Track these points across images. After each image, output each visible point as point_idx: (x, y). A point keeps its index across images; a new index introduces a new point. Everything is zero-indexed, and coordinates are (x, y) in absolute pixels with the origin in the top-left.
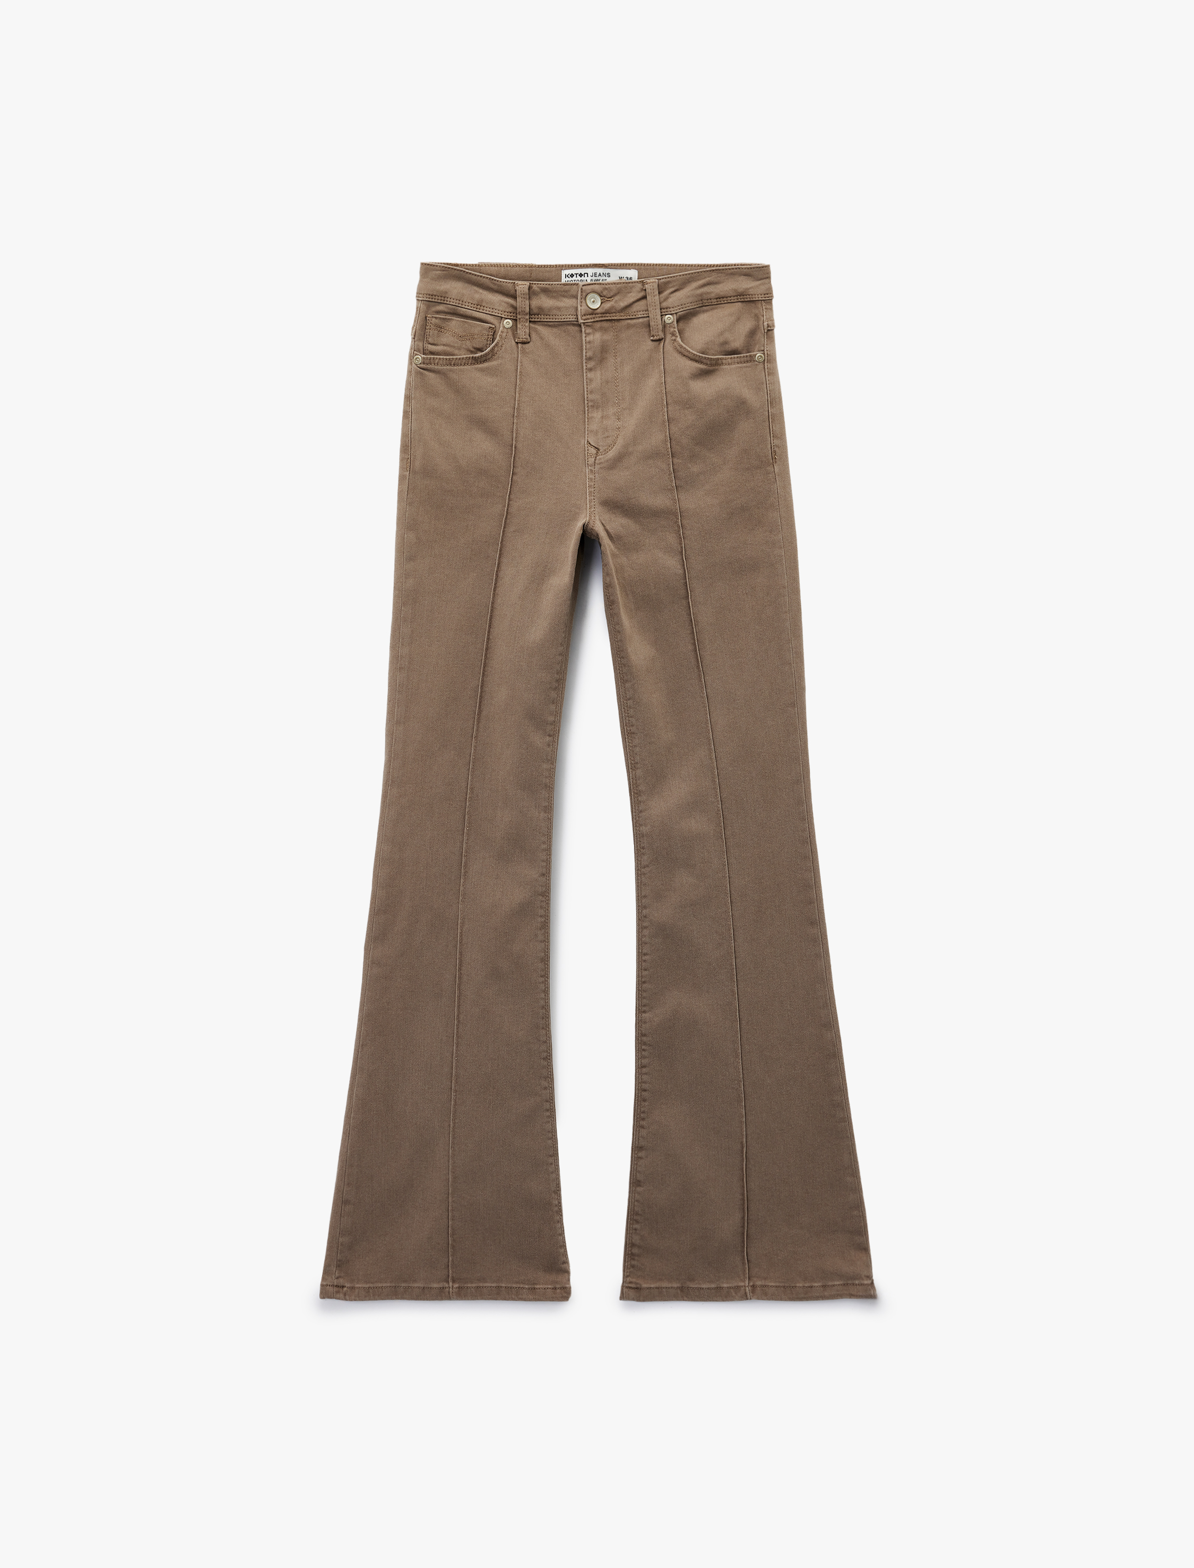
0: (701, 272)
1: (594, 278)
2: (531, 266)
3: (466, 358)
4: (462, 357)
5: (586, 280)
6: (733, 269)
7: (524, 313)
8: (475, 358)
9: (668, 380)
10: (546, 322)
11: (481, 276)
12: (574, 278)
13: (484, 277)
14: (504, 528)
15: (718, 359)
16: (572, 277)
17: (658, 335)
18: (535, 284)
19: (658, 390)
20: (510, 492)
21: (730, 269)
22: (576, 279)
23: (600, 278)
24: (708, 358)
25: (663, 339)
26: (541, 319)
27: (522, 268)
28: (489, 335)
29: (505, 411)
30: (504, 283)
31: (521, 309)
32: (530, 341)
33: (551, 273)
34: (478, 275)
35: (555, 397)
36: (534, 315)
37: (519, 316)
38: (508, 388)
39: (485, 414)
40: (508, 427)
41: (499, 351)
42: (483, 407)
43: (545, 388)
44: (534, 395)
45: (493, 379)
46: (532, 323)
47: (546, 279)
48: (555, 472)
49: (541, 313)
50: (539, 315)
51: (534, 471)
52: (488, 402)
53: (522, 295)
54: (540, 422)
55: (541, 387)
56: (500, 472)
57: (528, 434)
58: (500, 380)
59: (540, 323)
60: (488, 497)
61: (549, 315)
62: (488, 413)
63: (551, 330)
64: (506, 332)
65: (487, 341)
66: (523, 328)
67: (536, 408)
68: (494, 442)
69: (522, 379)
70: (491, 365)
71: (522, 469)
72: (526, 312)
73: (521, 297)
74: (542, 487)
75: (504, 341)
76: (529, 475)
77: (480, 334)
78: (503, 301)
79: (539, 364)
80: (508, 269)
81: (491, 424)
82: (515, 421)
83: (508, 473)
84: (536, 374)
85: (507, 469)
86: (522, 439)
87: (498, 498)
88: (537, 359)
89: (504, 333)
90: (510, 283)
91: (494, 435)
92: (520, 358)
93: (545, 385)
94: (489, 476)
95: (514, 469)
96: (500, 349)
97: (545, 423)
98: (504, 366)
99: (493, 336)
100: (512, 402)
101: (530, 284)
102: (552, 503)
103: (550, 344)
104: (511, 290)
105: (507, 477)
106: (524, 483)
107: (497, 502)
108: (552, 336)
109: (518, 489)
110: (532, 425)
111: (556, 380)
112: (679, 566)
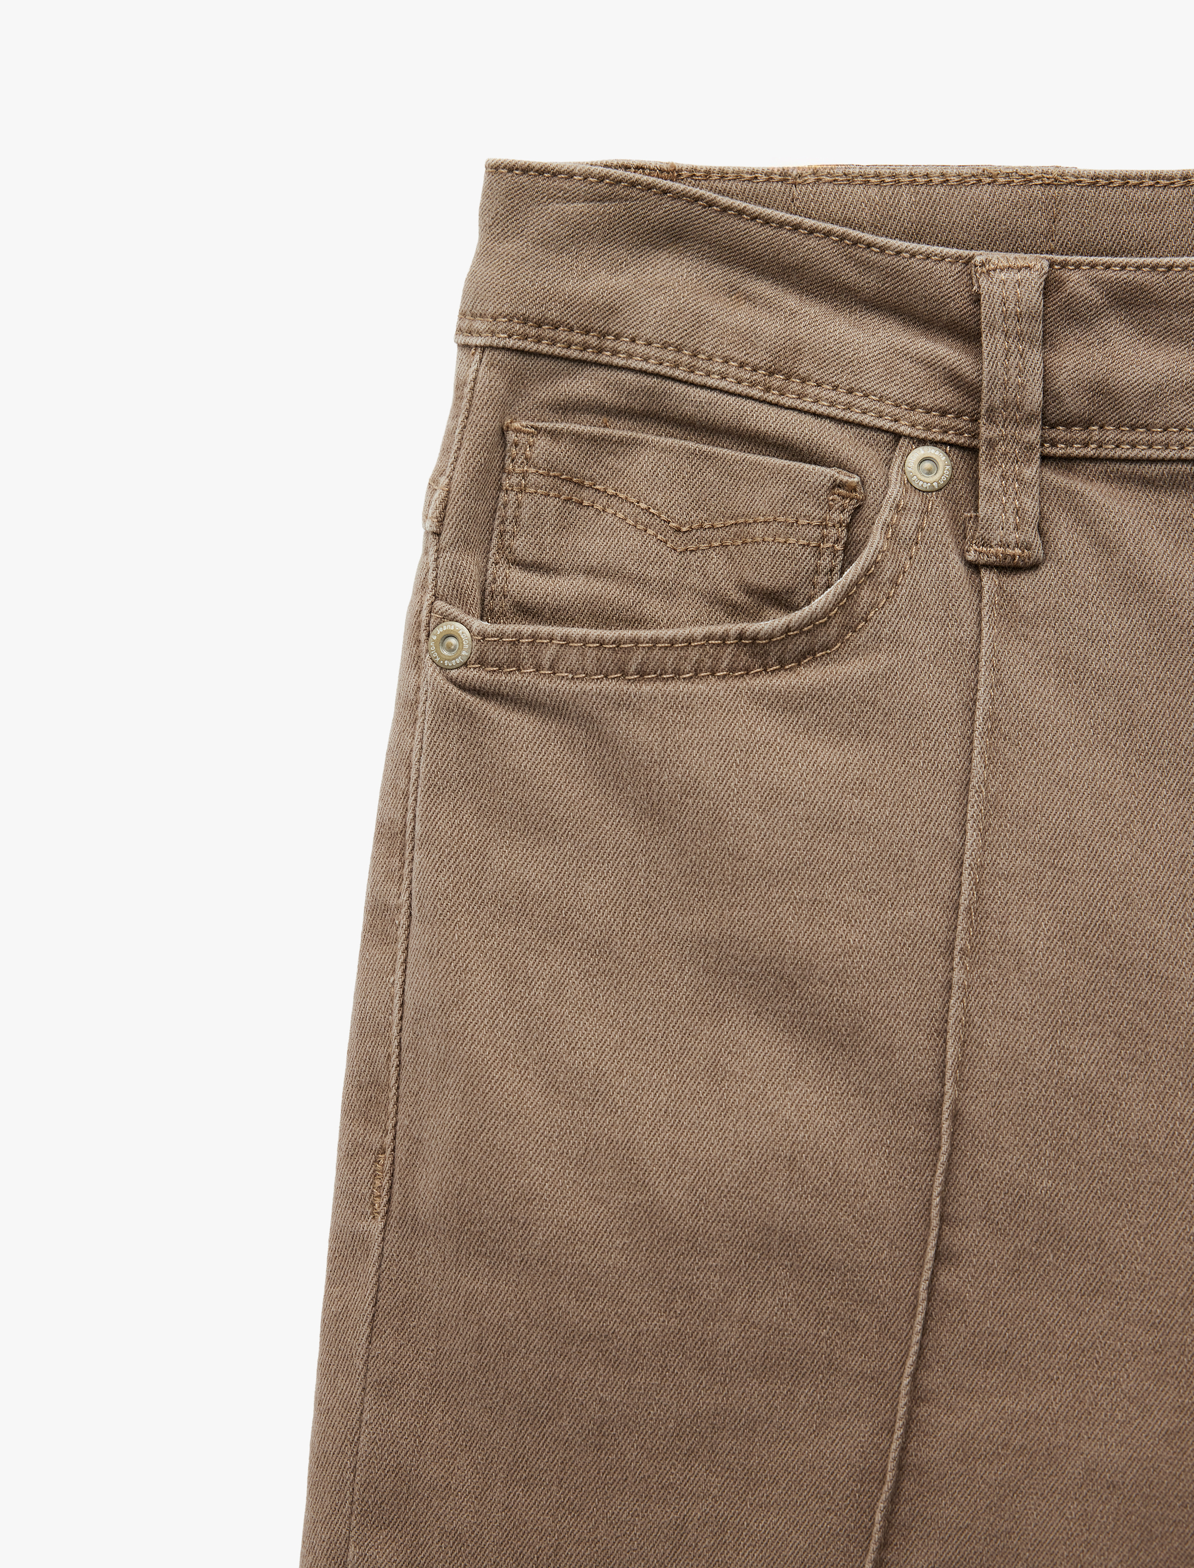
3: (708, 638)
4: (682, 632)
7: (1014, 413)
8: (755, 638)
10: (1127, 460)
11: (796, 227)
13: (811, 231)
14: (884, 1545)
18: (1078, 266)
20: (920, 1355)
26: (1107, 446)
27: (1010, 190)
28: (826, 527)
29: (906, 921)
30: (910, 258)
31: (998, 395)
32: (1041, 558)
33: (1160, 217)
34: (783, 219)
35: (1175, 854)
36: (1068, 426)
37: (986, 431)
38: (925, 800)
39: (797, 934)
40: (922, 1006)
41: (883, 607)
42: (786, 899)
43: (1120, 802)
44: (1059, 839)
45: (843, 750)
46: (1055, 468)
47: (1132, 246)
48: (1173, 1259)
49: (1109, 413)
50: (1097, 424)
51: (1052, 1251)
52: (812, 875)
53: (1009, 322)
54: (1093, 987)
55: (1100, 798)
56: (866, 1247)
57: (1028, 1046)
58: (883, 758)
59: (1100, 469)
60: (797, 1377)
61: (1148, 428)
62: (817, 929)
63: (1155, 506)
64: (916, 511)
65: (820, 553)
66: (1009, 493)
67: (1069, 909)
68: (841, 1083)
69: (998, 757)
70: (839, 680)
71: (987, 1234)
72: (1026, 407)
73: (1003, 331)
74: (1096, 1336)
75: (910, 558)
76: (1025, 1270)
77: (782, 519)
78: (908, 353)
79: (1088, 675)
80: (934, 197)
81: (830, 991)
82: (957, 975)
83: (910, 1256)
84: (1072, 728)
85: (902, 1229)
86: (995, 1073)
87: (854, 1377)
88: (1081, 650)
89: (909, 516)
90: (943, 259)
91: (844, 1050)
92: (988, 644)
93: (1119, 786)
94: (808, 1270)
95: (944, 1233)
96: (888, 598)
97: (1119, 989)
98: (906, 685)
99: (848, 531)
100: (943, 875)
101: (1051, 265)
102: (1154, 1430)
103: (1150, 573)
104: (951, 294)
105: (904, 1273)
106: (999, 1308)
107: (845, 1398)
108: (1161, 536)
109: (962, 1338)
110: (1051, 1001)
111: (1180, 765)
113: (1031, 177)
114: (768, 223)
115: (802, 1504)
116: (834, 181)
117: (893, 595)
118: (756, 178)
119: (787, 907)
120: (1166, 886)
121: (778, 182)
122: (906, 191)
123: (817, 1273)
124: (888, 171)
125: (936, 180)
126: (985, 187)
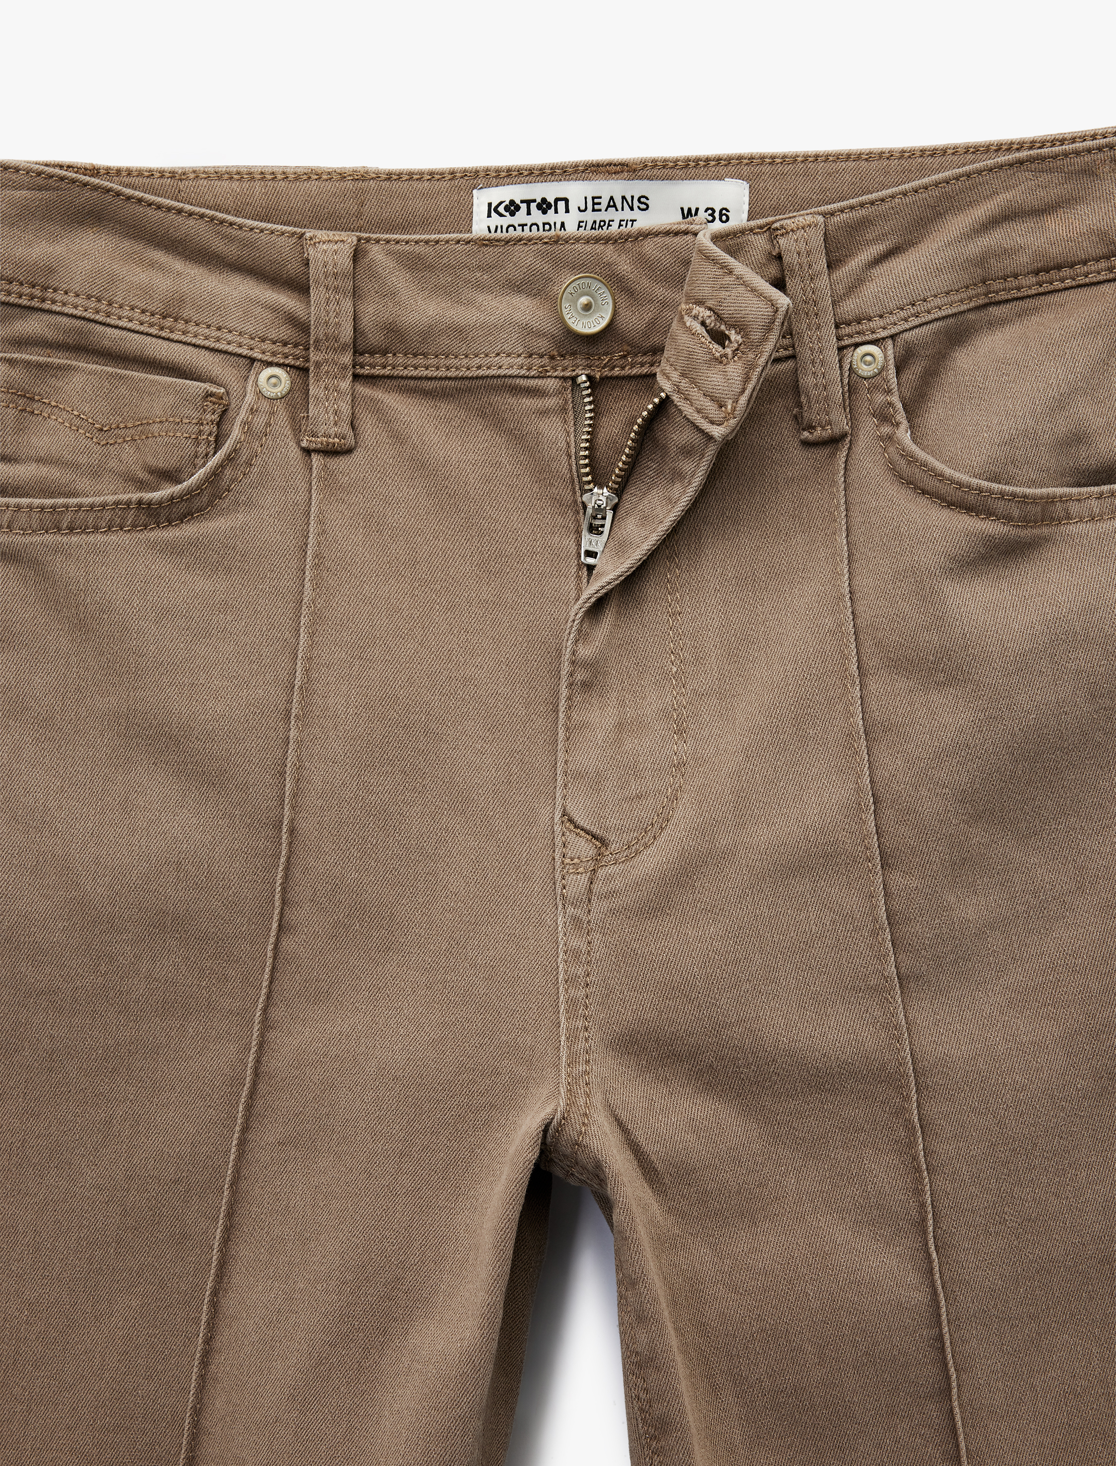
0: (979, 173)
1: (590, 217)
2: (361, 177)
3: (117, 503)
4: (98, 500)
5: (563, 225)
7: (332, 342)
8: (149, 504)
9: (864, 582)
10: (412, 378)
11: (180, 211)
12: (521, 216)
13: (191, 214)
14: (245, 1129)
15: (1051, 500)
16: (512, 214)
17: (829, 423)
18: (378, 241)
19: (829, 622)
20: (269, 996)
22: (529, 220)
23: (611, 214)
24: (1014, 495)
25: (844, 436)
26: (399, 368)
27: (331, 184)
28: (202, 424)
29: (257, 696)
30: (260, 233)
31: (322, 331)
32: (353, 445)
33: (435, 201)
34: (170, 205)
35: (444, 649)
36: (373, 353)
37: (314, 356)
38: (270, 614)
39: (180, 707)
40: (268, 756)
41: (240, 481)
42: (173, 683)
43: (407, 614)
44: (364, 639)
45: (213, 581)
46: (363, 383)
47: (416, 222)
48: (440, 924)
49: (399, 344)
50: (391, 352)
51: (358, 922)
52: (191, 667)
53: (329, 279)
54: (387, 740)
55: (393, 611)
56: (231, 923)
57: (342, 781)
58: (241, 585)
59: (395, 384)
60: (187, 1015)
61: (425, 355)
62: (194, 703)
63: (433, 410)
64: (265, 412)
65: (198, 443)
66: (330, 399)
67: (371, 687)
68: (213, 810)
69: (322, 583)
70: (209, 532)
71: (314, 911)
72: (341, 340)
73: (325, 285)
74: (388, 979)
75: (261, 446)
76: (340, 935)
77: (172, 419)
78: (259, 302)
79: (386, 527)
80: (278, 189)
81: (204, 746)
82: (292, 734)
83: (263, 928)
84: (375, 563)
85: (256, 910)
86: (319, 800)
87: (225, 1014)
88: (381, 509)
89: (260, 416)
90: (283, 234)
91: (214, 787)
92: (316, 505)
93: (406, 603)
94: (192, 940)
95: (285, 912)
96: (244, 475)
97: (405, 742)
98: (257, 535)
99: (218, 427)
100: (283, 665)
101: (359, 240)
102: (425, 1039)
103: (428, 456)
104: (289, 259)
105: (258, 940)
106: (323, 962)
107: (220, 1028)
108: (436, 430)
109: (298, 983)
110: (358, 750)
111: (449, 589)
112: (913, 1278)
113: (345, 175)
114: (160, 208)
115: (191, 1103)
116: (208, 177)
117: (248, 473)
118: (153, 175)
119: (174, 688)
120: (438, 671)
121: (168, 178)
122: (258, 185)
123: (198, 942)
124: (246, 170)
125: (280, 177)
126: (313, 182)
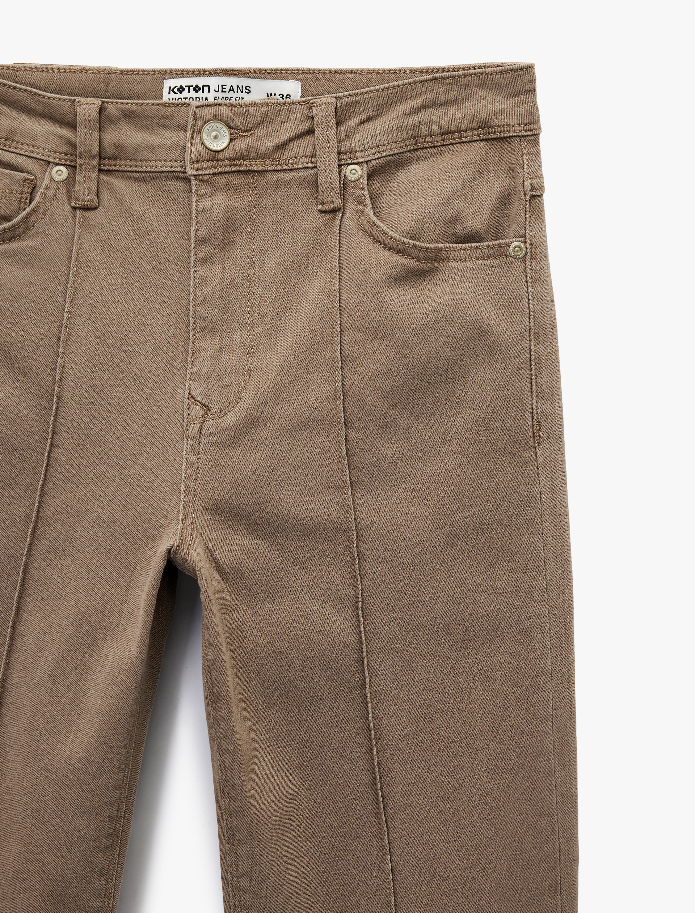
0: (415, 83)
1: (220, 95)
2: (108, 72)
5: (206, 98)
6: (471, 75)
7: (87, 154)
9: (346, 285)
10: (128, 172)
11: (15, 88)
12: (185, 94)
13: (21, 89)
14: (31, 543)
15: (440, 250)
16: (181, 93)
17: (332, 202)
18: (112, 103)
19: (327, 303)
20: (45, 479)
21: (465, 76)
22: (189, 96)
23: (231, 94)
24: (422, 247)
25: (339, 209)
26: (122, 166)
27: (92, 75)
28: (23, 194)
29: (44, 330)
30: (53, 100)
31: (83, 148)
32: (97, 206)
33: (145, 85)
34: (10, 84)
35: (136, 309)
36: (109, 159)
37: (79, 161)
38: (52, 289)
39: (6, 334)
40: (48, 360)
41: (39, 222)
42: (3, 322)
43: (119, 291)
44: (97, 303)
45: (25, 271)
46: (105, 174)
47: (135, 95)
48: (127, 446)
49: (122, 155)
50: (119, 159)
51: (89, 444)
52: (12, 314)
53: (86, 123)
54: (106, 354)
55: (113, 289)
56: (27, 442)
57: (83, 374)
58: (38, 274)
59: (120, 174)
60: (4, 486)
61: (136, 160)
62: (13, 332)
63: (138, 188)
64: (54, 188)
65: (20, 203)
66: (86, 183)
67: (99, 327)
68: (21, 386)
69: (79, 274)
70: (23, 247)
71: (68, 438)
72: (92, 153)
73: (84, 126)
74: (102, 472)
75: (51, 205)
76: (80, 450)
77: (8, 191)
78: (54, 133)
79: (112, 246)
80: (66, 77)
81: (17, 354)
82: (61, 349)
83: (43, 445)
84: (105, 265)
85: (40, 436)
86: (72, 383)
87: (23, 486)
88: (110, 238)
89: (51, 190)
90: (65, 100)
91: (22, 374)
92: (77, 235)
93: (119, 285)
94: (8, 449)
95: (54, 438)
96: (42, 219)
97: (115, 355)
98: (47, 249)
99: (31, 195)
100: (58, 315)
101: (103, 102)
102: (118, 503)
103: (134, 211)
104: (68, 113)
105: (41, 451)
106: (71, 463)
107: (20, 493)
108: (139, 198)
109: (59, 473)
110: (91, 358)
111: (141, 278)
112: (350, 630)
113: (100, 71)
114: (5, 86)
115: (5, 529)
116: (32, 70)
117: (44, 218)
118: (3, 68)
119: (3, 325)
120: (133, 320)
121: (11, 70)
122: (56, 75)
123: (11, 451)
124: (50, 67)
125: (67, 71)
126: (84, 74)
